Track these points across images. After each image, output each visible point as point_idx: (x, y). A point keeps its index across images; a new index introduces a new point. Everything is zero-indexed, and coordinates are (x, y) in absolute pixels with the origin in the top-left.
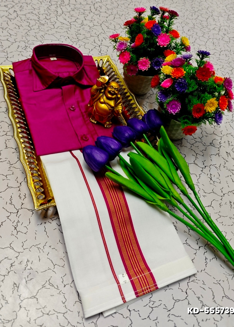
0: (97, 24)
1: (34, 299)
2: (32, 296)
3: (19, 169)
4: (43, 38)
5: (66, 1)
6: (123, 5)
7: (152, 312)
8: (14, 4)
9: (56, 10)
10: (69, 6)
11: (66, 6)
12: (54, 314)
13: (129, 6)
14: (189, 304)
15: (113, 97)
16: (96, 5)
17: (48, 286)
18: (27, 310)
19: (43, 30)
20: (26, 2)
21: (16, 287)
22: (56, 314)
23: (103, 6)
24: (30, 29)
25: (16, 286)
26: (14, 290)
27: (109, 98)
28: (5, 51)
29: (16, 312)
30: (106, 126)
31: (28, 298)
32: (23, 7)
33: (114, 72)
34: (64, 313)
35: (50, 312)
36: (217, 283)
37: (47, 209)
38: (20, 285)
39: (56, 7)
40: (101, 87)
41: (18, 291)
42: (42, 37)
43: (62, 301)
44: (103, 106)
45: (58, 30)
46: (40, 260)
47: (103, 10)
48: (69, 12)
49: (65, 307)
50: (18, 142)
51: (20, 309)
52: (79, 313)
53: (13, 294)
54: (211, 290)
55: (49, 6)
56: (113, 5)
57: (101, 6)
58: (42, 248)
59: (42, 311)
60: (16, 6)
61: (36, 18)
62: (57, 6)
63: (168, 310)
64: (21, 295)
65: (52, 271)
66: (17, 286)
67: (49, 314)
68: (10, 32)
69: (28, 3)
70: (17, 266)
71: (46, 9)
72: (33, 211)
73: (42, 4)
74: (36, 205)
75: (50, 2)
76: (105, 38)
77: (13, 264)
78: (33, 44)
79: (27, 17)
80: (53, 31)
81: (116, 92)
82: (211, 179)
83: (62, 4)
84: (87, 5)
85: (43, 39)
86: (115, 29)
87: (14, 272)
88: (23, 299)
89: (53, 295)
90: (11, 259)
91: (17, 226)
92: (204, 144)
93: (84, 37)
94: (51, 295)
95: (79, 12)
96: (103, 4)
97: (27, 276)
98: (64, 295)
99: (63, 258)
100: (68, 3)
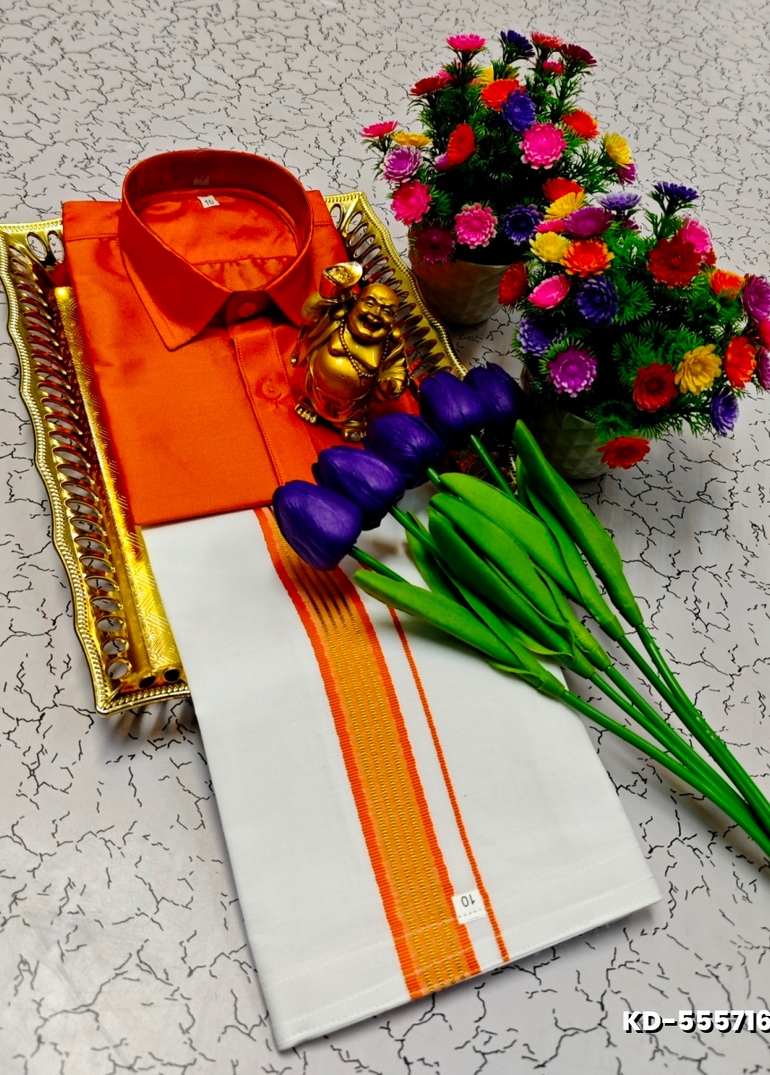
0: (329, 85)
1: (87, 1014)
2: (79, 1003)
3: (49, 574)
4: (145, 130)
5: (228, 10)
6: (416, 23)
7: (484, 1068)
8: (52, 15)
9: (193, 35)
10: (234, 22)
11: (227, 25)
12: (152, 1067)
13: (437, 25)
14: (611, 1046)
15: (376, 334)
16: (326, 22)
17: (135, 973)
18: (60, 1053)
19: (147, 103)
20: (94, 8)
21: (26, 974)
22: (159, 1068)
23: (349, 23)
24: (103, 100)
25: (26, 968)
26: (20, 983)
27: (359, 339)
28: (18, 173)
29: (23, 1056)
30: (350, 433)
31: (67, 1011)
32: (84, 25)
33: (380, 247)
34: (185, 1067)
35: (139, 1061)
36: (709, 974)
37: (142, 711)
38: (40, 965)
39: (193, 25)
40: (336, 301)
41: (32, 988)
42: (143, 127)
43: (180, 1025)
44: (341, 365)
45: (197, 105)
46: (110, 881)
47: (350, 35)
48: (235, 44)
49: (187, 1046)
50: (49, 482)
51: (38, 1048)
52: (234, 1066)
53: (15, 995)
54: (686, 996)
55: (168, 22)
56: (382, 20)
57: (343, 25)
58: (120, 843)
59: (112, 1058)
60: (58, 24)
61: (125, 63)
62: (196, 24)
63: (536, 1064)
64: (42, 999)
65: (148, 919)
66: (29, 971)
67: (136, 1067)
68: (37, 108)
69: (101, 14)
70: (32, 900)
71: (158, 34)
72: (91, 715)
73: (144, 16)
74: (100, 697)
75: (172, 10)
76: (353, 132)
77: (20, 895)
78: (113, 151)
79: (94, 59)
80: (181, 108)
81: (387, 319)
82: (697, 616)
83: (214, 18)
84: (298, 20)
85: (147, 133)
86: (386, 102)
87: (24, 921)
88: (51, 1013)
89: (152, 1004)
90: (14, 878)
91: (37, 764)
92: (677, 494)
93: (283, 129)
94: (144, 1004)
95: (270, 43)
96: (350, 17)
97: (65, 935)
98: (187, 1005)
99: (189, 878)
100: (234, 14)
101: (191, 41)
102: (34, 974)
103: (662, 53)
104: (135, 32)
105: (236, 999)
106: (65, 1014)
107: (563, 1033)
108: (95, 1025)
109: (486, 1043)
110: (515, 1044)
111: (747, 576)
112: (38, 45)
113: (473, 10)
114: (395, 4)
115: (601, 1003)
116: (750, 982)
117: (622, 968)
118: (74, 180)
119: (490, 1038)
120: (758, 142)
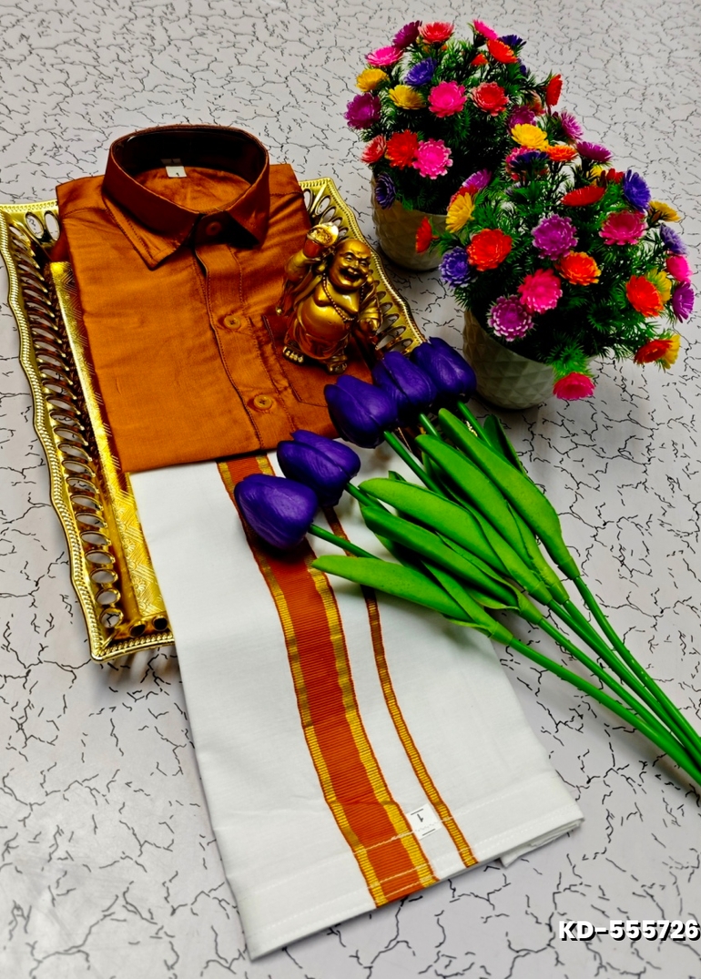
1: (77, 955)
2: (71, 945)
4: (110, 121)
5: (181, 9)
6: (352, 20)
8: (20, 14)
9: (150, 32)
10: (188, 20)
11: (181, 23)
13: (371, 23)
14: (559, 965)
15: (356, 284)
16: (272, 20)
17: (120, 912)
19: (110, 95)
20: (58, 8)
21: (19, 919)
23: (292, 20)
24: (68, 92)
25: (20, 913)
26: (13, 929)
27: (341, 290)
30: (334, 367)
32: (49, 23)
36: (644, 894)
38: (33, 910)
39: (150, 23)
40: (318, 260)
41: (26, 932)
42: (106, 118)
43: (165, 962)
44: (326, 313)
45: (155, 96)
46: (96, 827)
47: (294, 31)
48: (190, 40)
50: (47, 444)
53: (10, 939)
55: (126, 20)
56: (322, 18)
57: (286, 23)
58: (104, 791)
60: (26, 22)
61: (88, 58)
62: (152, 22)
64: (36, 942)
65: (132, 862)
66: (23, 916)
69: (65, 12)
70: (24, 849)
71: (118, 31)
72: (74, 671)
73: (105, 14)
74: (95, 644)
75: (130, 9)
76: (299, 121)
77: (12, 844)
78: (79, 140)
79: (60, 54)
80: (141, 99)
81: (364, 270)
82: (622, 563)
83: (169, 16)
84: (246, 18)
85: (110, 123)
86: (328, 93)
87: (16, 868)
88: (45, 955)
89: (138, 943)
90: (6, 827)
91: (25, 718)
92: (600, 451)
93: (236, 119)
94: (130, 943)
95: (220, 39)
96: (294, 15)
97: (55, 880)
98: (171, 943)
99: (169, 822)
100: (187, 12)
101: (149, 38)
102: (27, 918)
103: (573, 48)
104: (97, 29)
105: (217, 935)
106: (57, 955)
107: (516, 955)
108: (86, 965)
109: (446, 966)
110: (473, 967)
111: (665, 525)
112: (8, 42)
113: (403, 9)
114: (333, 4)
115: (550, 925)
116: (681, 900)
117: (567, 891)
118: (44, 167)
119: (450, 961)
120: (660, 129)
